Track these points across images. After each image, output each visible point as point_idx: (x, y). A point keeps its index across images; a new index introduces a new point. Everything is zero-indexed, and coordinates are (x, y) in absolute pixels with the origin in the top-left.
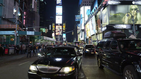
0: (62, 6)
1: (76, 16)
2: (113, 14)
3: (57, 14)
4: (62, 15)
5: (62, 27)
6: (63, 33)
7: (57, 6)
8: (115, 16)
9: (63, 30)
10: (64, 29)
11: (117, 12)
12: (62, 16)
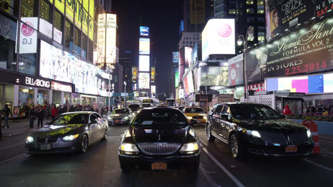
0: (149, 40)
1: (174, 53)
2: (204, 75)
3: (140, 53)
4: (149, 53)
5: (150, 75)
6: (151, 84)
7: (141, 39)
8: (207, 78)
9: (151, 80)
10: (153, 78)
11: (209, 74)
12: (148, 57)
